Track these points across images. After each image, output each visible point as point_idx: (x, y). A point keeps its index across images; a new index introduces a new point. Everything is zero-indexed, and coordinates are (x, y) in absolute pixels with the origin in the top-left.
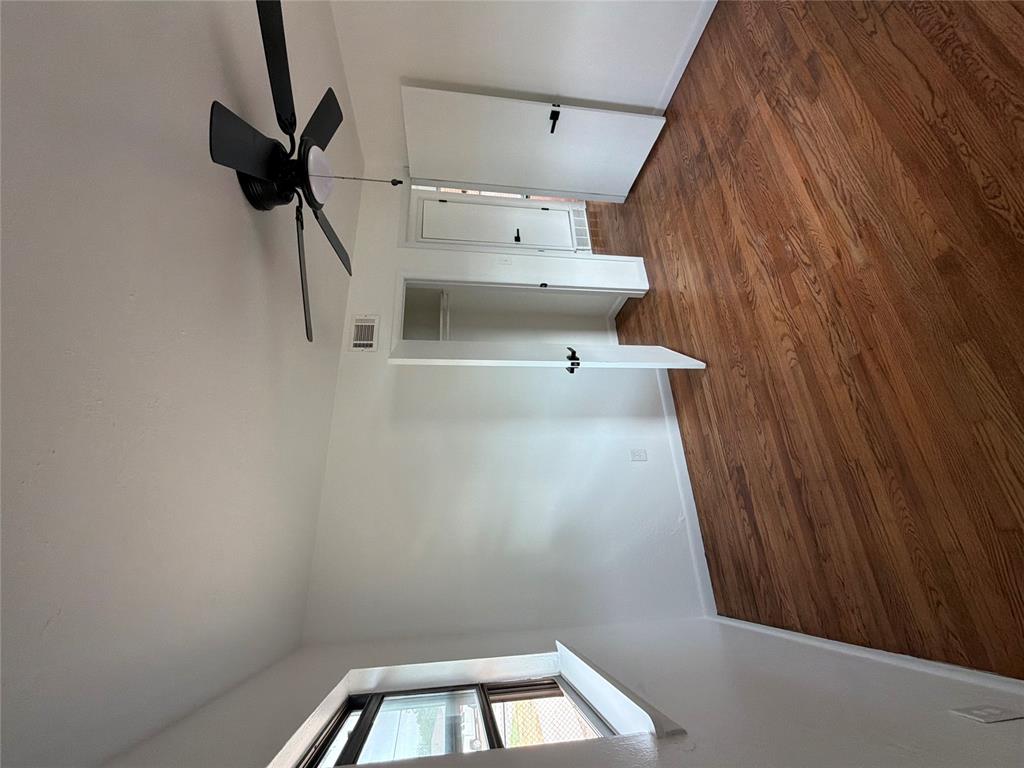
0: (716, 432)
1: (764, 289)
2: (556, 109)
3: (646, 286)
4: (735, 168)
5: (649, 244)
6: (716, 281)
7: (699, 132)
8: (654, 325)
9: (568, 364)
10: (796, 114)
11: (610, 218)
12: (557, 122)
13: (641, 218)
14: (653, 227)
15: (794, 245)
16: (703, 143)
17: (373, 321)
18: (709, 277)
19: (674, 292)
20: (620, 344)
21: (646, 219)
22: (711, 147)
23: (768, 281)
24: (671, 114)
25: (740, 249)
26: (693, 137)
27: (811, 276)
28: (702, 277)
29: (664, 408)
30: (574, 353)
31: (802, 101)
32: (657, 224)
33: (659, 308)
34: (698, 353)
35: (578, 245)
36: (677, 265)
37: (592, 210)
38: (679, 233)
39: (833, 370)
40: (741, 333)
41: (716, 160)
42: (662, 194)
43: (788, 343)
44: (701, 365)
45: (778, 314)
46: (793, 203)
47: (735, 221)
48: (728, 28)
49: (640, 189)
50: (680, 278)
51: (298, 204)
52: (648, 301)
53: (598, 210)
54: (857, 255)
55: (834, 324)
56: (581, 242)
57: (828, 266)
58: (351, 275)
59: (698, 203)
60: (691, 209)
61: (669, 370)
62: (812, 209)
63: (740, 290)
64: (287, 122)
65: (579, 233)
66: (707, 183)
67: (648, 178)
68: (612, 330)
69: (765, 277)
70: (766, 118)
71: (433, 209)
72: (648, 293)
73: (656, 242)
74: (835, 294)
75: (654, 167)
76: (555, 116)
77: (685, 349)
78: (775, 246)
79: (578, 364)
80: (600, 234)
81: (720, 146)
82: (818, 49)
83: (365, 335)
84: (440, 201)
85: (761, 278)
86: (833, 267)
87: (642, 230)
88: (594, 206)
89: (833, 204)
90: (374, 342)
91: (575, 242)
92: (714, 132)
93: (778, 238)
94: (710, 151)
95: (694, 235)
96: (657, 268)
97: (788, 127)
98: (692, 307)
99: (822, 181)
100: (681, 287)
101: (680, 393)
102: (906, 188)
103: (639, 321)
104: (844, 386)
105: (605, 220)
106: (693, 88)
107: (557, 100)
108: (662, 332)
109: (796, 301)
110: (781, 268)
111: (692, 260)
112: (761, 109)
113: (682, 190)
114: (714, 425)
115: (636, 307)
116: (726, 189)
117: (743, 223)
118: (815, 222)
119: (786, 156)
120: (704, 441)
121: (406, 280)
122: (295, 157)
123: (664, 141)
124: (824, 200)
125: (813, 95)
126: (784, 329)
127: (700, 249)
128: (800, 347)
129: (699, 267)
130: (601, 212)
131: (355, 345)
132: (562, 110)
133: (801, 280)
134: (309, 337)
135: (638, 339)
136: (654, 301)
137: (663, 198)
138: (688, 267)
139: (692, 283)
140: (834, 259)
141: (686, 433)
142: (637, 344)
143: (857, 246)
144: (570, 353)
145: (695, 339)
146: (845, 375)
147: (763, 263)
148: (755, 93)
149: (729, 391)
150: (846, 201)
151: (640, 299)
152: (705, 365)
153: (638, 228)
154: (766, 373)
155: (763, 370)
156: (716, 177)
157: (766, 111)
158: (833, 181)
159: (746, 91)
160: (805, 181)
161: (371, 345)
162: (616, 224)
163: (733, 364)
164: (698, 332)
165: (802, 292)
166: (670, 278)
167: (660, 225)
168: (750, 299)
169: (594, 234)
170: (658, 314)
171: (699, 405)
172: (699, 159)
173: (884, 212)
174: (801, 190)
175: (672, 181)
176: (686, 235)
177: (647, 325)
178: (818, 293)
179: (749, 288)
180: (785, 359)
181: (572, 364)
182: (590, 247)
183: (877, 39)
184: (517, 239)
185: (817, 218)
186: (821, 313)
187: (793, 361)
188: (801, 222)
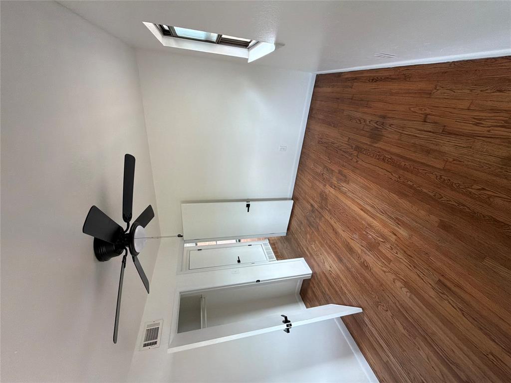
0: (392, 357)
1: (370, 258)
2: (248, 203)
3: (311, 272)
4: (329, 211)
5: (304, 251)
6: (345, 261)
7: (308, 202)
8: (322, 292)
9: (285, 326)
10: (344, 188)
11: (281, 243)
12: (250, 208)
13: (296, 240)
14: (303, 243)
15: (372, 235)
16: (312, 205)
17: (159, 324)
18: (340, 260)
19: (326, 271)
20: (307, 308)
21: (299, 240)
22: (316, 206)
23: (369, 254)
24: (294, 198)
25: (348, 243)
26: (307, 204)
27: (388, 246)
28: (336, 260)
29: (351, 348)
30: (286, 318)
31: (344, 185)
32: (305, 241)
33: (321, 282)
34: (354, 303)
35: (270, 259)
36: (322, 257)
37: (272, 242)
38: (317, 242)
39: (432, 293)
40: (371, 285)
41: (320, 210)
42: (302, 228)
43: (399, 284)
44: (359, 310)
45: (384, 269)
46: (361, 218)
47: (340, 231)
48: (306, 171)
49: (291, 228)
50: (326, 264)
51: (125, 254)
52: (315, 279)
53: (275, 241)
54: (403, 232)
55: (415, 267)
56: (270, 258)
57: (394, 241)
58: (149, 293)
59: (319, 228)
60: (318, 230)
61: (342, 318)
62: (371, 219)
63: (359, 262)
64: (127, 217)
65: (268, 253)
66: (320, 219)
67: (293, 223)
68: (300, 301)
69: (367, 252)
70: (333, 192)
71: (194, 255)
72: (313, 275)
73: (307, 249)
74: (405, 252)
75: (295, 218)
76: (248, 206)
77: (345, 302)
78: (364, 237)
79: (291, 325)
80: (279, 251)
81: (319, 205)
82: (341, 169)
83: (152, 336)
84: (199, 250)
85: (366, 253)
86: (396, 240)
87: (298, 245)
88: (273, 240)
89: (378, 215)
90: (158, 340)
91: (267, 257)
92: (316, 202)
93: (363, 234)
94: (316, 208)
95: (324, 241)
96: (312, 260)
97: (344, 194)
98: (338, 276)
99: (369, 208)
100: (329, 268)
101: (355, 334)
102: (404, 203)
103: (313, 292)
104: (446, 302)
105: (280, 245)
106: (300, 189)
107: (248, 200)
108: (328, 295)
109: (390, 261)
110: (372, 247)
111: (328, 253)
112: (329, 190)
113: (310, 224)
114: (387, 351)
115: (309, 283)
116: (329, 219)
117: (344, 231)
118: (375, 223)
119: (349, 203)
120: (387, 366)
121: (180, 293)
122: (128, 232)
123: (296, 208)
124: (374, 215)
125: (347, 181)
126: (391, 277)
127: (330, 247)
128: (406, 284)
129: (333, 255)
130: (276, 242)
131: (145, 345)
132: (250, 203)
133: (384, 249)
134: (115, 340)
135: (317, 303)
136: (317, 279)
137: (303, 230)
138: (328, 257)
139: (333, 264)
140: (394, 237)
141: (372, 364)
142: (317, 306)
143: (400, 229)
144: (284, 319)
145: (349, 295)
146: (441, 295)
147: (362, 246)
148: (325, 186)
149: (384, 324)
150: (384, 212)
151: (310, 279)
152: (361, 309)
153: (296, 245)
154: (398, 305)
155: (395, 303)
156: (323, 217)
157: (332, 190)
158: (373, 207)
159: (321, 186)
160: (362, 209)
161: (156, 343)
162: (285, 245)
163: (377, 304)
164: (347, 289)
165: (389, 255)
166: (321, 265)
167: (306, 241)
168: (366, 265)
169: (275, 253)
170: (322, 285)
171: (371, 339)
172: (313, 211)
173: (402, 213)
174: (362, 213)
175: (305, 222)
176: (320, 242)
177: (319, 293)
178: (397, 253)
179: (362, 260)
180: (403, 294)
181: (287, 326)
182: (275, 259)
183: (359, 162)
184: (239, 261)
185: (375, 222)
186: (405, 263)
187: (408, 293)
188: (369, 225)
